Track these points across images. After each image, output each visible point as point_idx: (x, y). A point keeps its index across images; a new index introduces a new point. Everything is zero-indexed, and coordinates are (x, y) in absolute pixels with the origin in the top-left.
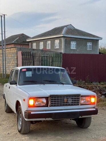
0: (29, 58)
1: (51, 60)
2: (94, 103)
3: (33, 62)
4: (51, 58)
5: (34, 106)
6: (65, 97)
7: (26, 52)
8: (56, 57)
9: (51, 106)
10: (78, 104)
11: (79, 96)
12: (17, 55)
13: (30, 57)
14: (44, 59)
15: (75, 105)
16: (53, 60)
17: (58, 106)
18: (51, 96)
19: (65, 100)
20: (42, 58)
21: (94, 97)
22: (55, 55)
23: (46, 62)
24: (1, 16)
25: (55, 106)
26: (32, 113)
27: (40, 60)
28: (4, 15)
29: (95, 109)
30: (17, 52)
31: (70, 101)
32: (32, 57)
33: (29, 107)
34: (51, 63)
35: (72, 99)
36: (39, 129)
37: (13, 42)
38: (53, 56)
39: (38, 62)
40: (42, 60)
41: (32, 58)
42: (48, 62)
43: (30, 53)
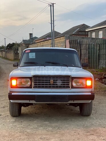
0: (76, 47)
1: (98, 48)
2: (91, 87)
3: (81, 50)
4: (98, 46)
5: (16, 87)
6: (51, 78)
7: (73, 40)
8: (103, 44)
9: (35, 87)
10: (68, 87)
11: (69, 78)
12: (65, 44)
13: (77, 45)
14: (91, 47)
15: (64, 87)
16: (100, 47)
17: (43, 87)
18: (35, 77)
19: (52, 81)
20: (89, 46)
21: (90, 79)
22: (102, 42)
23: (93, 50)
24: (51, 5)
25: (39, 87)
26: (13, 94)
27: (87, 48)
28: (53, 4)
29: (90, 94)
30: (65, 41)
31: (59, 83)
32: (79, 45)
33: (11, 88)
34: (98, 51)
35: (61, 80)
36: (35, 113)
37: (74, 33)
38: (100, 43)
39: (85, 50)
40: (89, 48)
41: (79, 47)
42: (95, 50)
43: (77, 41)
